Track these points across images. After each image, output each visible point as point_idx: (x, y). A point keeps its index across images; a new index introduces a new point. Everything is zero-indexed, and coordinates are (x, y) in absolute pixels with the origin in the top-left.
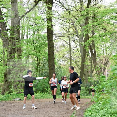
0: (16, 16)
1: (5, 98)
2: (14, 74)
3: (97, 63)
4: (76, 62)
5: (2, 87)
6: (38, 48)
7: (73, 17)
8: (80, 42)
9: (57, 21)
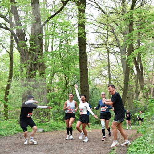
0: (37, 22)
3: (145, 82)
4: (116, 82)
5: (19, 115)
6: (66, 64)
7: (113, 21)
8: (122, 55)
9: (91, 28)
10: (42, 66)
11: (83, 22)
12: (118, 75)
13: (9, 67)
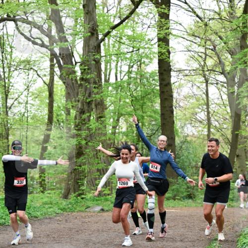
0: (92, 34)
1: (70, 206)
2: (88, 155)
4: (220, 130)
5: (63, 184)
6: (139, 102)
7: (214, 33)
8: (229, 88)
9: (179, 43)
10: (101, 105)
11: (166, 33)
12: (222, 120)
13: (48, 107)
